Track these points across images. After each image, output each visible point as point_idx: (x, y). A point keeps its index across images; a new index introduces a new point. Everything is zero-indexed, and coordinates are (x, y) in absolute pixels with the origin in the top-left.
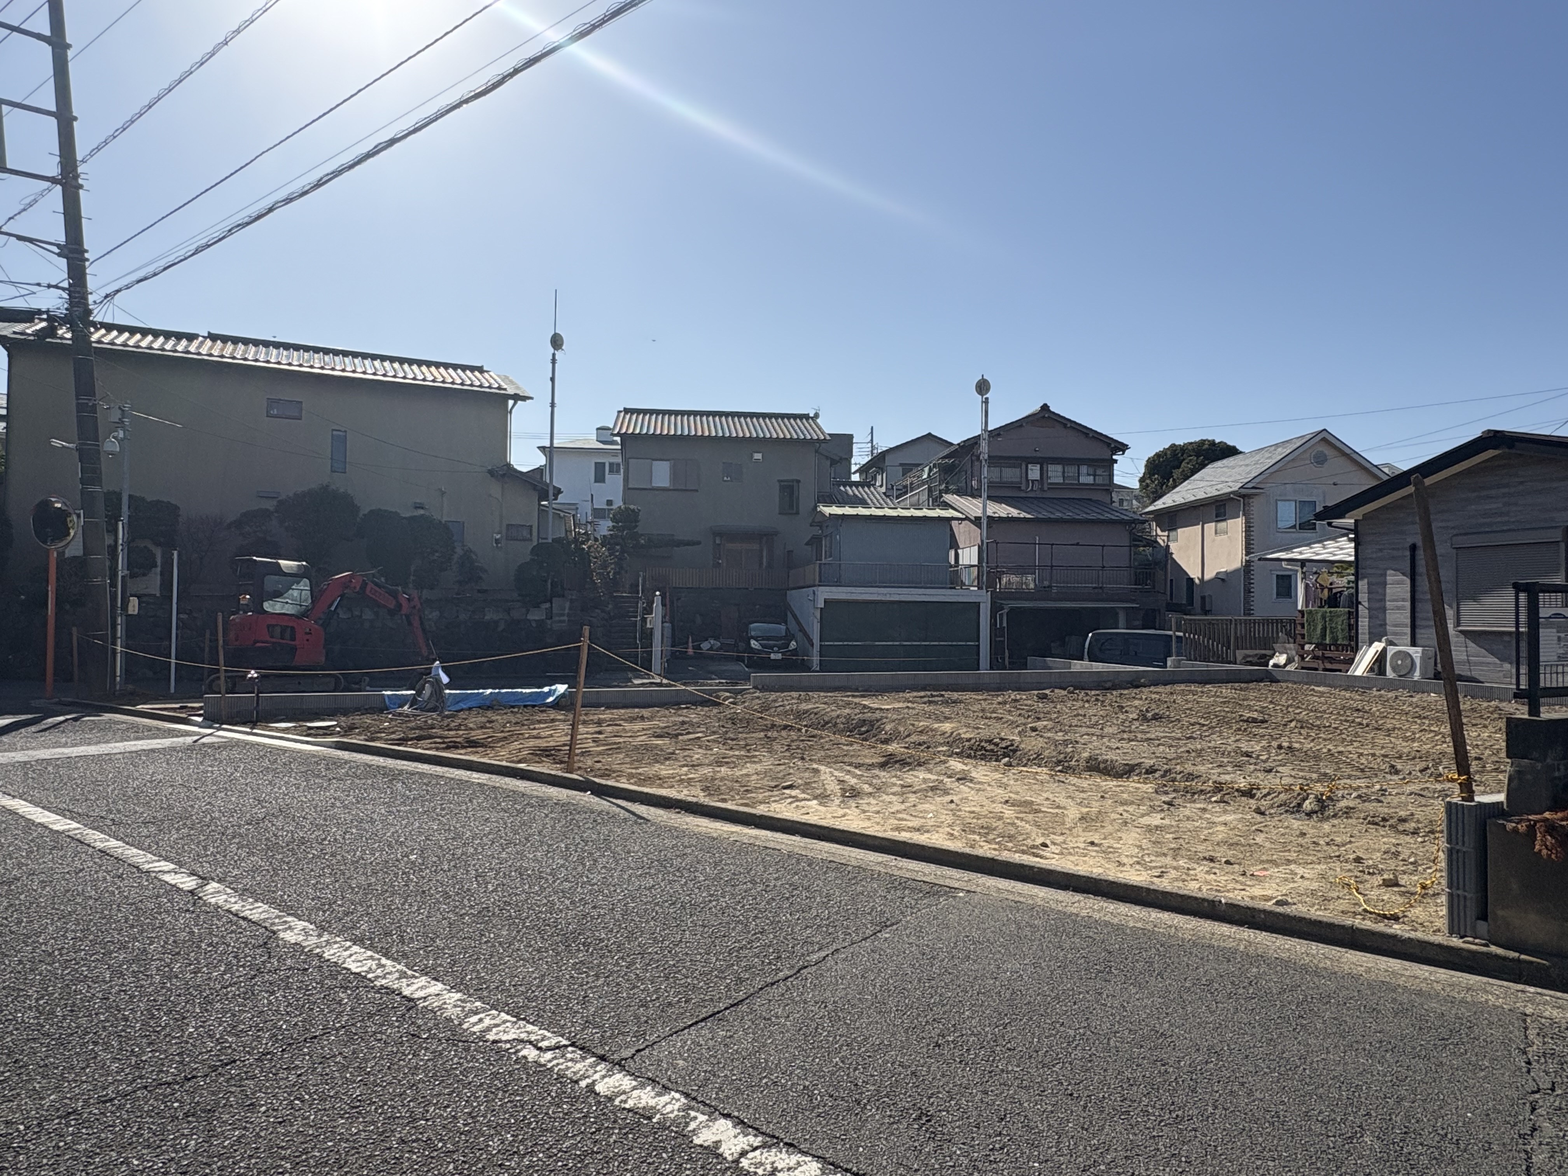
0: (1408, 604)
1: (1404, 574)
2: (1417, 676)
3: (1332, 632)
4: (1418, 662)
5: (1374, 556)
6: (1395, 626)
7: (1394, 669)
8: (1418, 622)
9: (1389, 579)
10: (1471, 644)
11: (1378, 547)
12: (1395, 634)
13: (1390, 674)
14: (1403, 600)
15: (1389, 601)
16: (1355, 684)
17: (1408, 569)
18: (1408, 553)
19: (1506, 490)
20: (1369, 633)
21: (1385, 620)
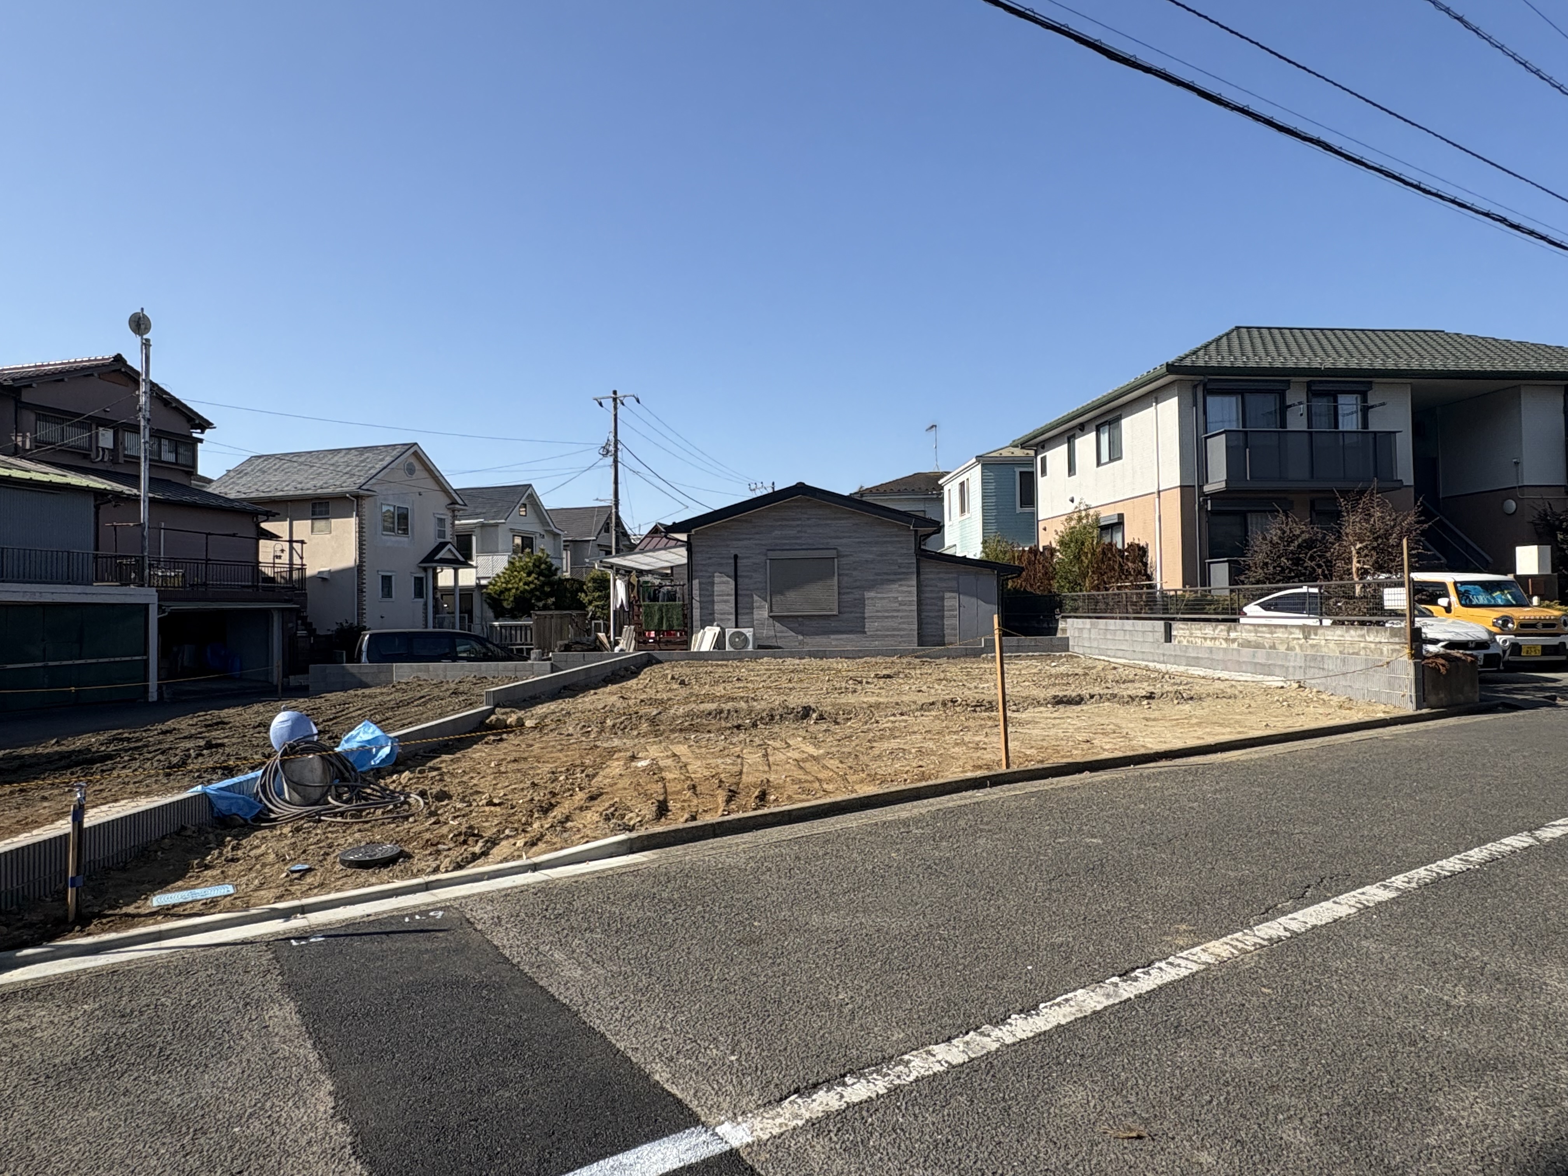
0: (733, 597)
1: (728, 576)
2: (750, 648)
3: (668, 620)
4: (751, 639)
5: (704, 562)
6: (721, 614)
7: (731, 644)
8: (739, 611)
9: (717, 580)
10: (777, 624)
11: (708, 556)
12: (721, 620)
13: (728, 648)
14: (728, 595)
15: (718, 595)
16: (702, 656)
17: (733, 574)
18: (732, 561)
19: (799, 522)
20: (701, 620)
21: (713, 610)
